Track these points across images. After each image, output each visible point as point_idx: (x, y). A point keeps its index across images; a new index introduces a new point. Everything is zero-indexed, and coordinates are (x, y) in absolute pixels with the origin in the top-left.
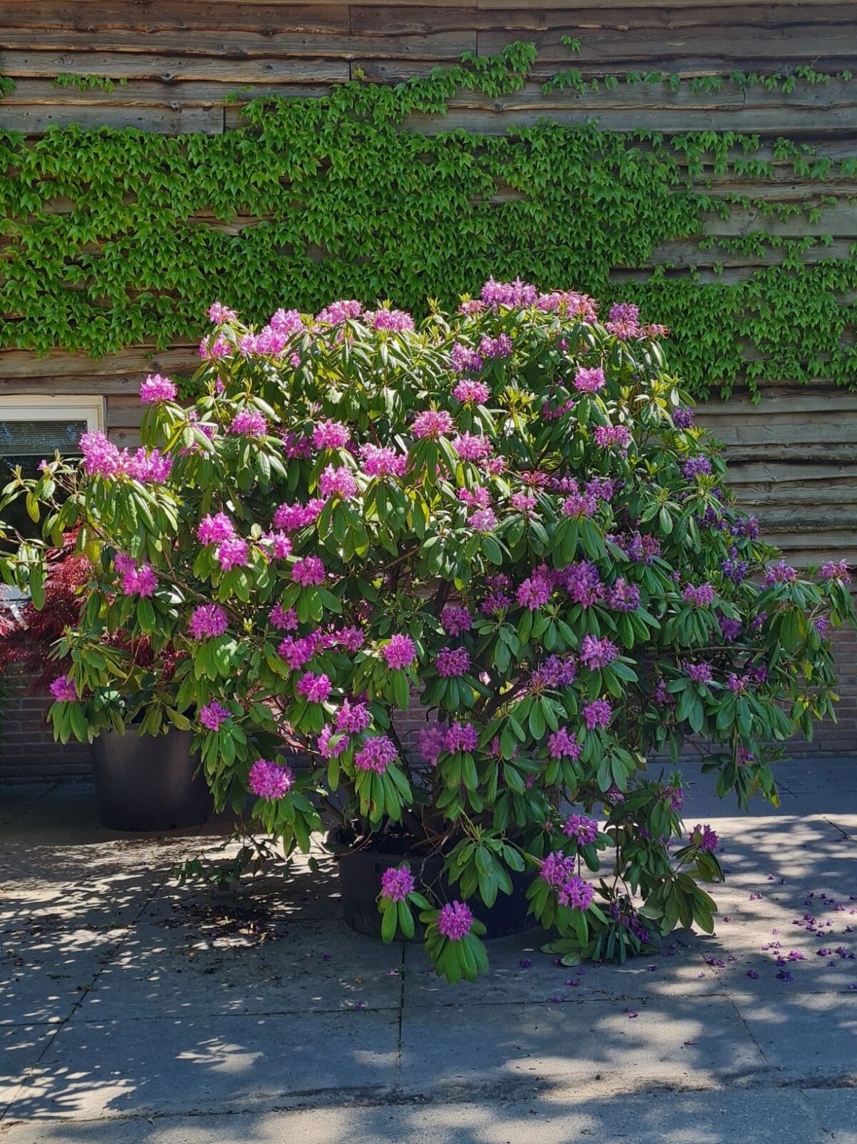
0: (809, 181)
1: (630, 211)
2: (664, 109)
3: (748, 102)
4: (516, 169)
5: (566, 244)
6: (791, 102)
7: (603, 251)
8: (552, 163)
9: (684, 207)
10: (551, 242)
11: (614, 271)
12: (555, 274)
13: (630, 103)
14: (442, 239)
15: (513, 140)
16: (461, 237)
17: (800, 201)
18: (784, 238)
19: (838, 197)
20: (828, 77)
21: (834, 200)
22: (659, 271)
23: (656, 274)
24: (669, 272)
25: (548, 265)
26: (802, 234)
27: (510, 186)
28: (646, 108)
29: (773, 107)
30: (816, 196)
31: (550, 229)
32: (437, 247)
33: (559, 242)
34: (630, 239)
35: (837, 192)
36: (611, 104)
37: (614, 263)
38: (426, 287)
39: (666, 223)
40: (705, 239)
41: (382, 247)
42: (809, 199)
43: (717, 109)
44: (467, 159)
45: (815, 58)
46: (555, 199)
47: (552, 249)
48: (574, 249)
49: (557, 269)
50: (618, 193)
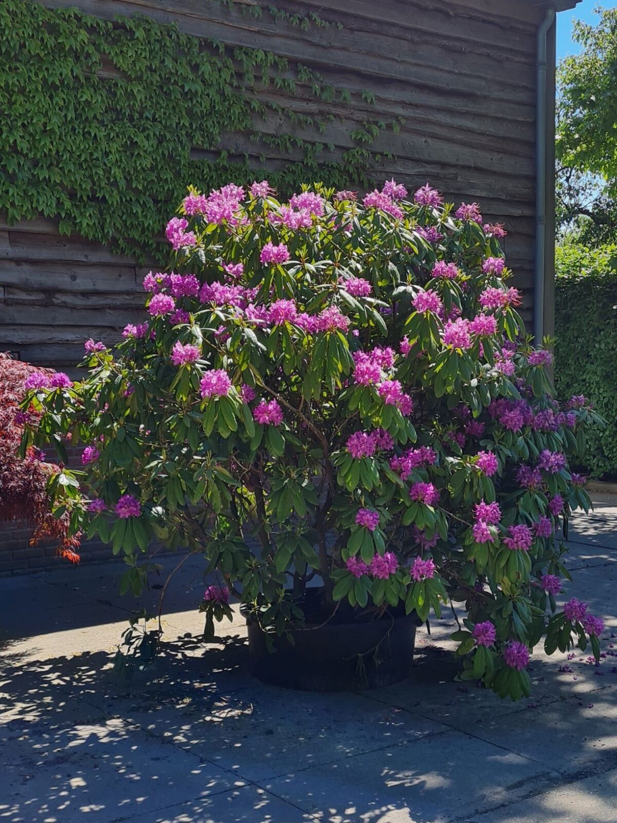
0: (318, 100)
1: (206, 103)
2: (223, 23)
3: (278, 31)
4: (122, 52)
5: (160, 122)
6: (306, 37)
7: (187, 132)
8: (151, 52)
9: (243, 106)
10: (147, 118)
11: (195, 150)
12: (152, 146)
13: (200, 13)
14: (65, 103)
15: (116, 26)
16: (79, 103)
17: (312, 114)
18: (305, 141)
19: (335, 116)
20: (328, 24)
21: (332, 117)
22: (224, 154)
23: (222, 157)
24: (231, 156)
25: (147, 138)
26: (315, 140)
27: (116, 65)
28: (210, 20)
29: (293, 38)
30: (321, 113)
31: (146, 107)
32: (60, 109)
33: (154, 120)
34: (206, 126)
35: (334, 112)
36: (186, 11)
37: (194, 142)
38: (52, 143)
39: (230, 117)
40: (255, 133)
41: (9, 101)
42: (317, 114)
43: (258, 32)
44: (83, 35)
45: (319, 7)
46: (152, 83)
47: (148, 124)
48: (165, 127)
49: (154, 142)
50: (198, 87)
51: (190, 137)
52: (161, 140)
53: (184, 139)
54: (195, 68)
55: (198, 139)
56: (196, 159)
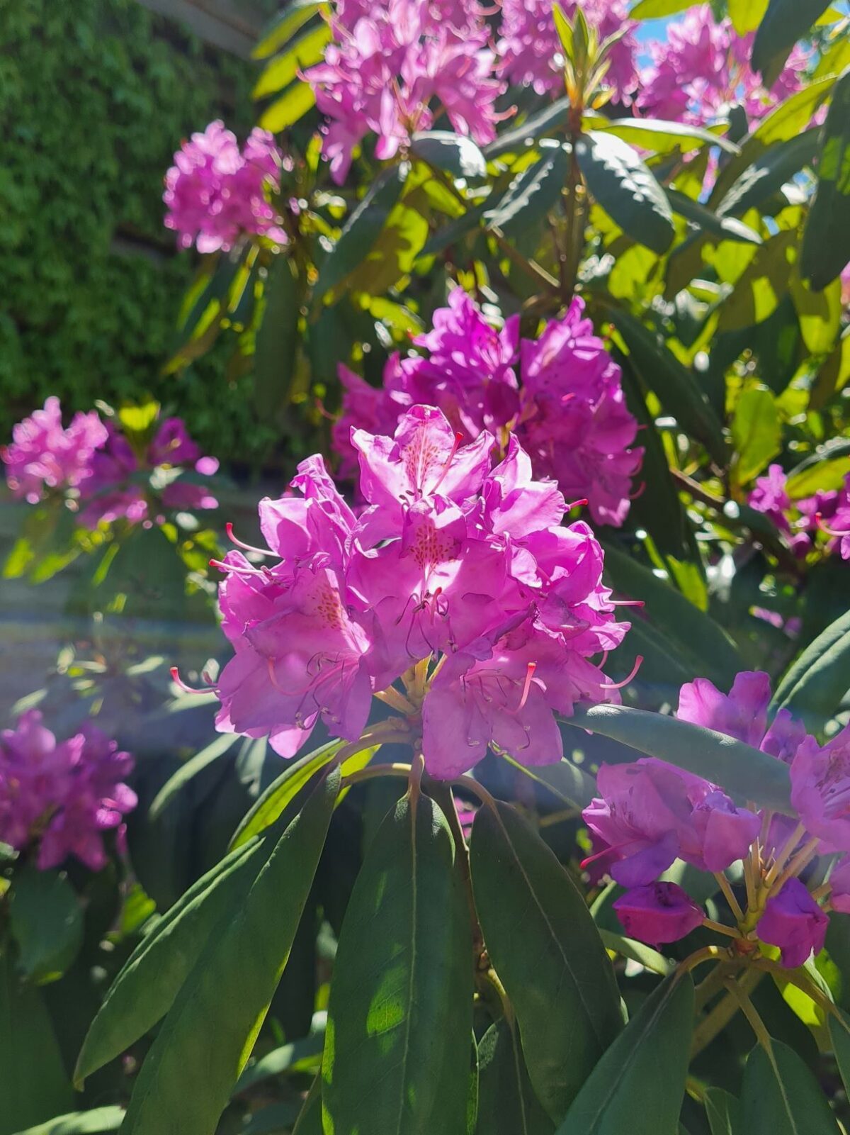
11: (124, 233)
12: (29, 201)
37: (125, 216)
47: (24, 153)
48: (64, 168)
49: (33, 193)
50: (144, 103)
51: (116, 200)
52: (50, 191)
53: (104, 204)
54: (140, 66)
55: (134, 209)
56: (127, 253)
